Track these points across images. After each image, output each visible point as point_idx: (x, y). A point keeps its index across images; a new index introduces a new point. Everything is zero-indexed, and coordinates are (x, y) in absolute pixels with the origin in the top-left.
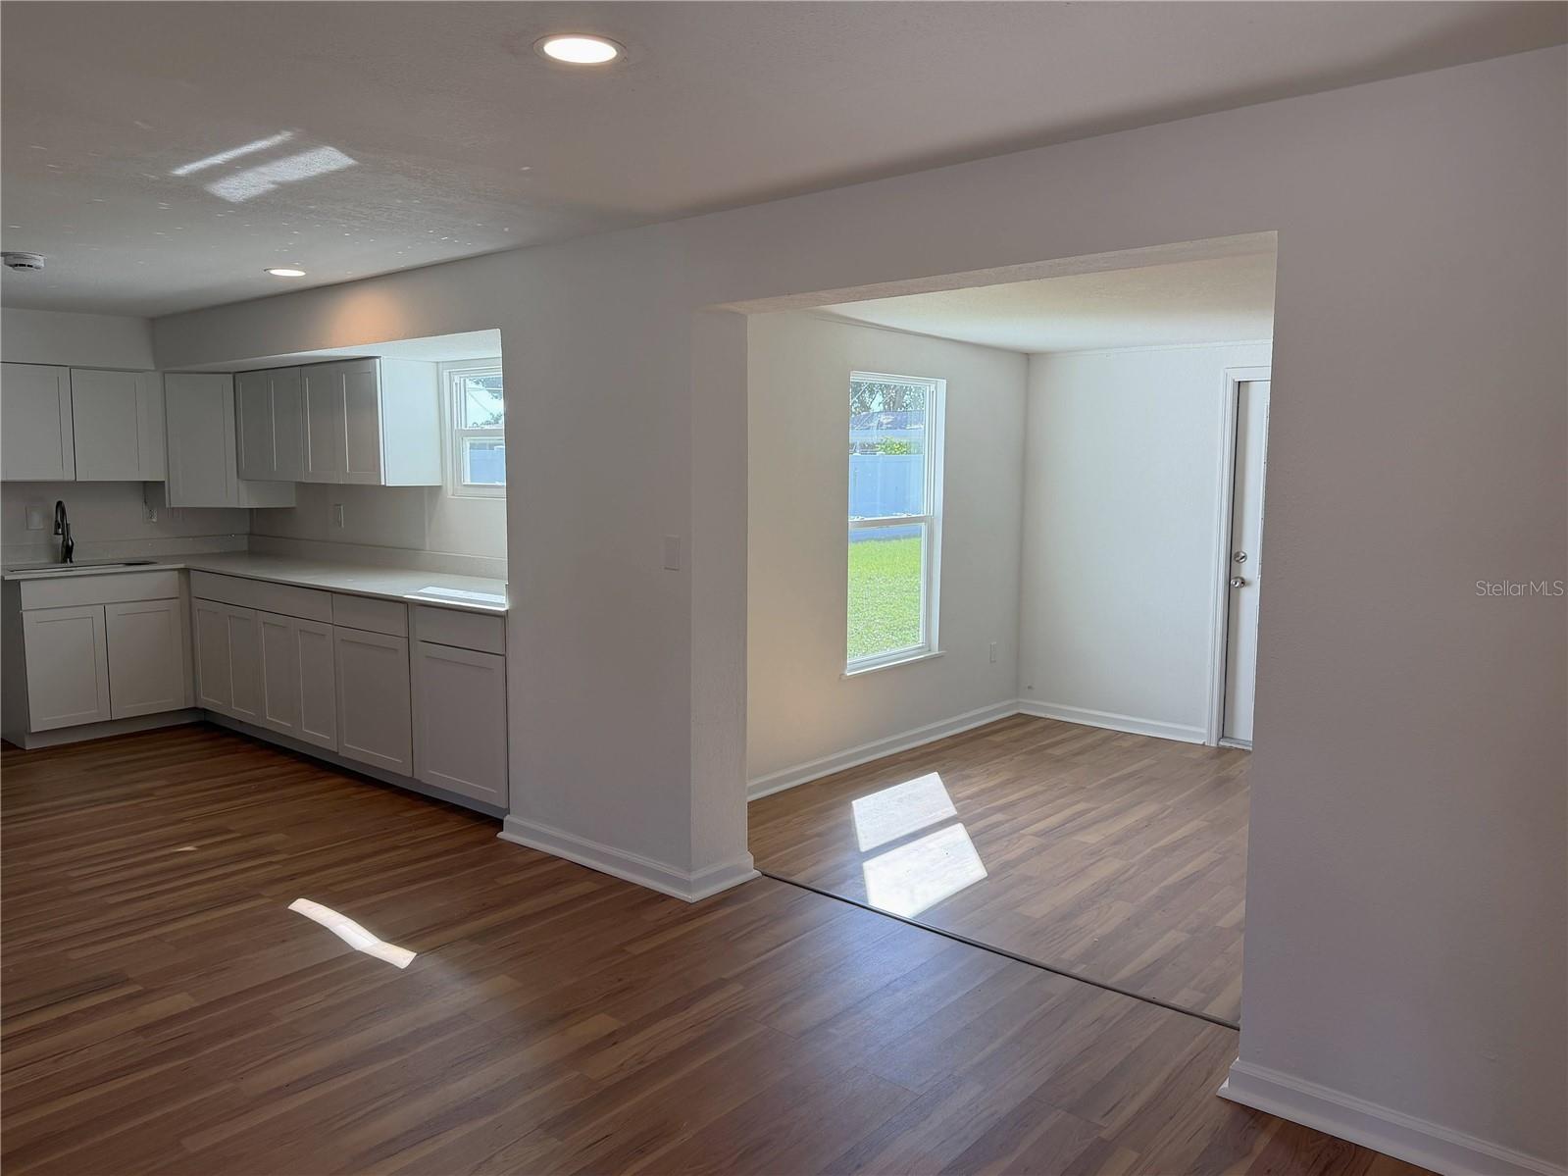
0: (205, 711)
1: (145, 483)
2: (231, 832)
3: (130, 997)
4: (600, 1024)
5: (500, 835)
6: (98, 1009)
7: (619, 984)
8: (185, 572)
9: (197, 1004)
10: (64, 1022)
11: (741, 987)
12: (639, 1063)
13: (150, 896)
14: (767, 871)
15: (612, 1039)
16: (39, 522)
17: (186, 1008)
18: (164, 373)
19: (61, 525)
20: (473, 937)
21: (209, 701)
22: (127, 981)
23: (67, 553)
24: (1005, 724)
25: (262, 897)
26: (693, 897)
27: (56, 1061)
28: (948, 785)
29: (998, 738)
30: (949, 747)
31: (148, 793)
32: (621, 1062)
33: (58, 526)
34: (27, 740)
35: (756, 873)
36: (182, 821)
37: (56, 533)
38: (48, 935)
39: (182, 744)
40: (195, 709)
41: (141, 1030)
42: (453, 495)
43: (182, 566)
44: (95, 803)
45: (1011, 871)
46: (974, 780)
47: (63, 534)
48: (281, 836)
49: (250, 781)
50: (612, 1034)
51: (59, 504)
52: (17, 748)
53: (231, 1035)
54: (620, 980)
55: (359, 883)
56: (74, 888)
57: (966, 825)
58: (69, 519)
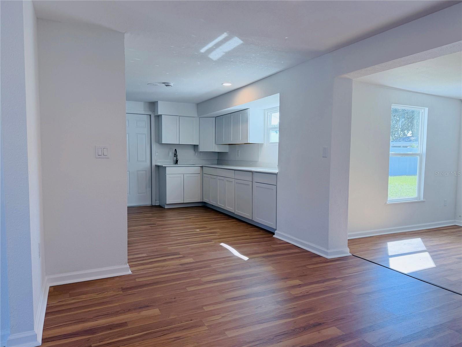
0: (205, 203)
1: (194, 145)
2: (207, 228)
3: (180, 257)
4: (297, 282)
5: (274, 236)
6: (172, 259)
7: (303, 274)
8: (202, 167)
9: (194, 261)
10: (165, 260)
11: (341, 281)
12: (307, 293)
13: (187, 239)
14: (354, 254)
15: (300, 286)
16: (171, 154)
17: (191, 262)
18: (200, 118)
19: (176, 155)
20: (264, 257)
21: (206, 200)
22: (179, 254)
23: (176, 162)
24: (449, 228)
25: (213, 242)
26: (329, 257)
27: (162, 268)
28: (423, 242)
29: (445, 231)
30: (426, 232)
31: (190, 219)
32: (302, 291)
33: (175, 155)
34: (166, 206)
35: (350, 254)
36: (197, 225)
37: (174, 157)
38: (164, 244)
39: (199, 210)
40: (202, 202)
41: (181, 265)
42: (266, 146)
43: (201, 165)
44: (178, 219)
45: (445, 267)
46: (433, 241)
47: (176, 157)
48: (218, 230)
49: (213, 218)
50: (300, 285)
51: (176, 150)
52: (163, 207)
53: (201, 269)
54: (304, 273)
55: (236, 242)
56: (171, 235)
57: (430, 252)
58: (177, 154)
